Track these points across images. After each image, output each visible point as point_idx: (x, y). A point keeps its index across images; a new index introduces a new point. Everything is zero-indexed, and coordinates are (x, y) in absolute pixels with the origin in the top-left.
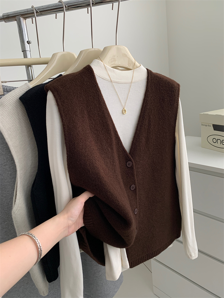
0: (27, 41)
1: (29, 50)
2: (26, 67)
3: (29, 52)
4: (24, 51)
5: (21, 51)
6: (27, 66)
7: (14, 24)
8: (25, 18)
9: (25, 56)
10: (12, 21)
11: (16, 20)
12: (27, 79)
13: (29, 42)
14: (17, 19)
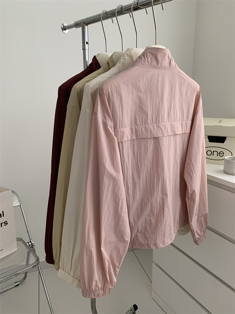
0: (86, 42)
1: (87, 49)
3: (87, 50)
4: (84, 49)
7: (80, 29)
8: (87, 25)
9: (84, 53)
10: (79, 27)
11: (81, 27)
13: (87, 43)
14: (82, 25)
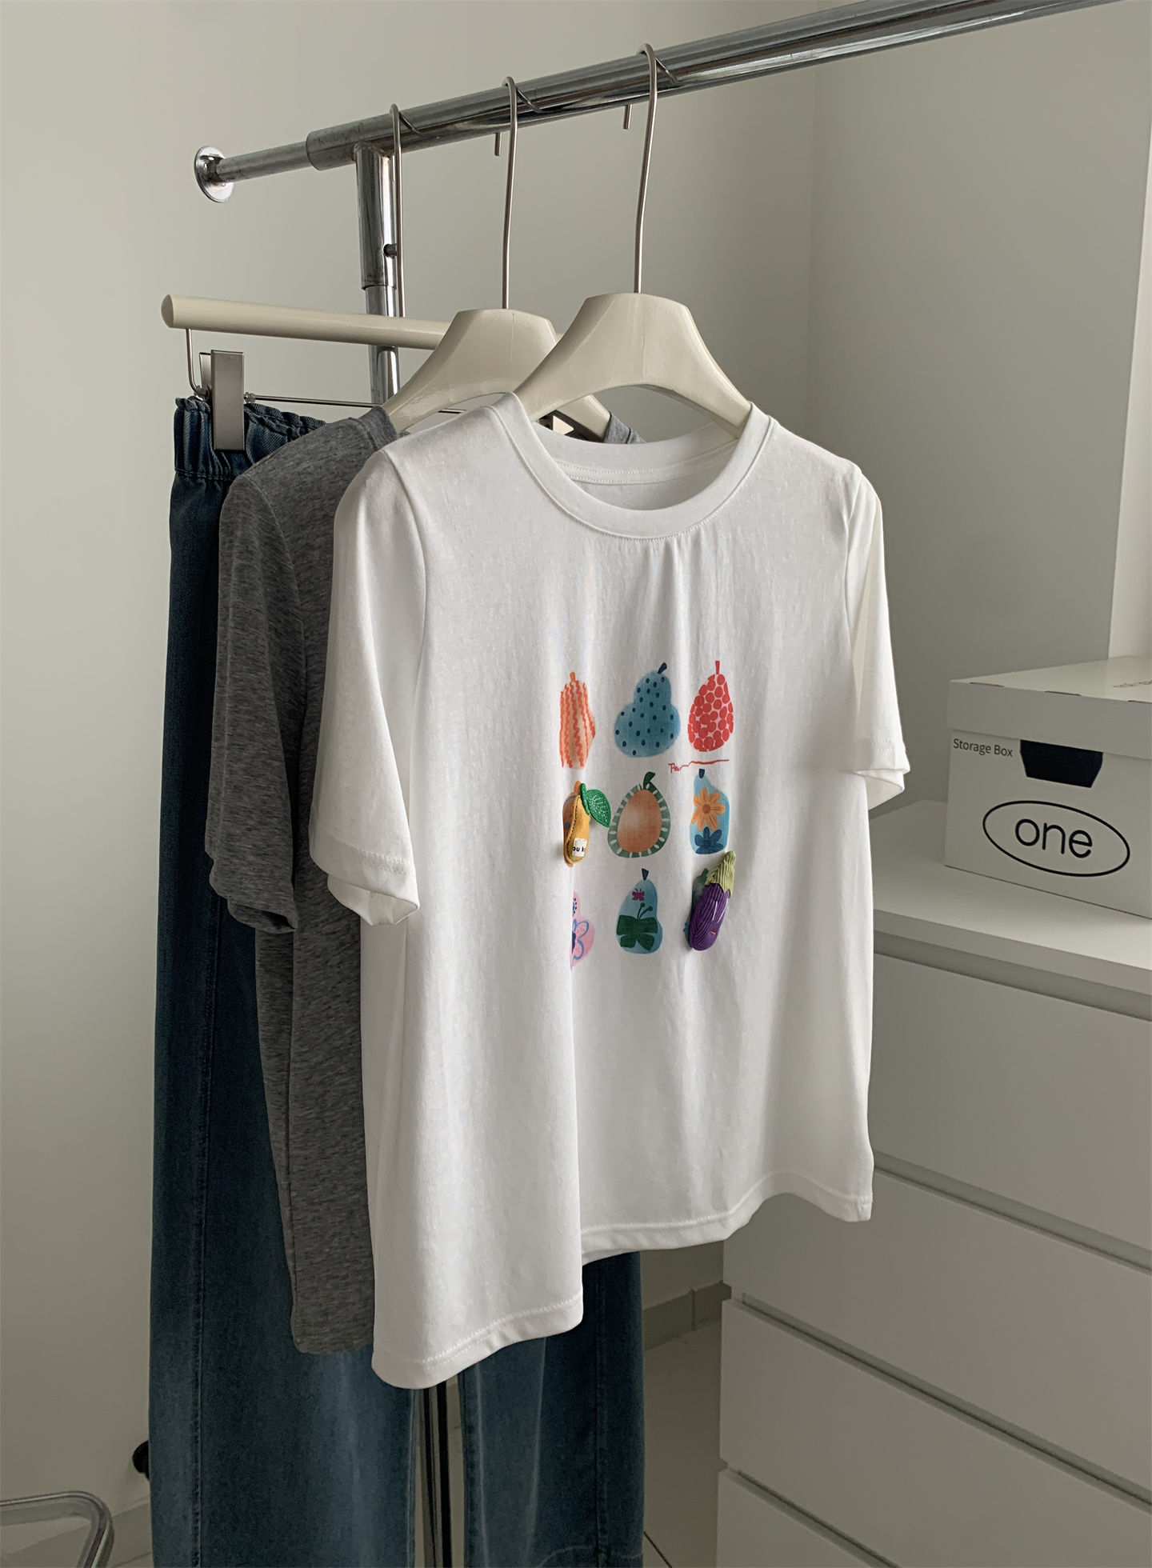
0: (387, 245)
2: (373, 348)
3: (391, 289)
4: (372, 285)
5: (359, 284)
6: (375, 346)
8: (389, 150)
9: (376, 307)
11: (354, 159)
12: (369, 400)
13: (390, 252)
14: (358, 152)
